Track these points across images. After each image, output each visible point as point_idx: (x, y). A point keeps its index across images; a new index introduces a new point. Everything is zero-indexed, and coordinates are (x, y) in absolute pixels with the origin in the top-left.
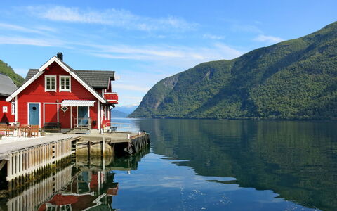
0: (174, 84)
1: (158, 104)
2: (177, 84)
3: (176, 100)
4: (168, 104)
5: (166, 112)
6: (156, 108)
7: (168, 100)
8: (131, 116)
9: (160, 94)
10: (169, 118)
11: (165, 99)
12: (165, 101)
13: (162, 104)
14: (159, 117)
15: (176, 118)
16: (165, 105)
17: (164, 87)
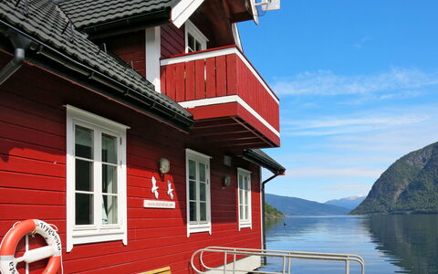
0: (424, 160)
1: (399, 192)
2: (431, 160)
3: (429, 185)
4: (416, 193)
5: (413, 204)
6: (395, 198)
7: (417, 186)
8: (357, 211)
9: (401, 178)
10: (419, 213)
11: (410, 185)
12: (411, 187)
13: (404, 193)
14: (401, 212)
15: (430, 213)
16: (410, 193)
17: (408, 166)
